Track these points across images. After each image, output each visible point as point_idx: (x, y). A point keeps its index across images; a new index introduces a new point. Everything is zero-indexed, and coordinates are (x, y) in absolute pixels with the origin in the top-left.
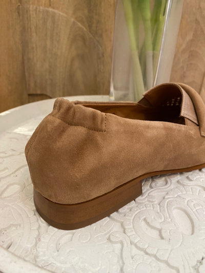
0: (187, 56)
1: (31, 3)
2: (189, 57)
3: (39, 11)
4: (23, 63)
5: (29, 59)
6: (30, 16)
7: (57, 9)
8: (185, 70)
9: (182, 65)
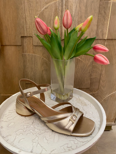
1: (27, 52)
2: (92, 68)
3: (30, 55)
4: (24, 72)
5: (26, 71)
6: (26, 57)
7: (36, 54)
8: (91, 73)
9: (89, 71)
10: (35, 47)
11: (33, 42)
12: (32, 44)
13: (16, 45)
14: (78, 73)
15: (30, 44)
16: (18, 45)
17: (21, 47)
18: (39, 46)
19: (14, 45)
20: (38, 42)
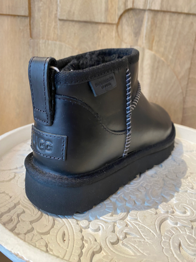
0: (186, 83)
1: (41, 37)
2: (188, 84)
3: (48, 44)
6: (40, 48)
7: (64, 42)
8: (184, 96)
9: (181, 91)
10: (61, 23)
11: (57, 11)
12: (53, 16)
13: (15, 16)
14: (157, 95)
15: (49, 16)
16: (19, 16)
17: (27, 20)
18: (73, 21)
19: (11, 13)
20: (69, 11)
